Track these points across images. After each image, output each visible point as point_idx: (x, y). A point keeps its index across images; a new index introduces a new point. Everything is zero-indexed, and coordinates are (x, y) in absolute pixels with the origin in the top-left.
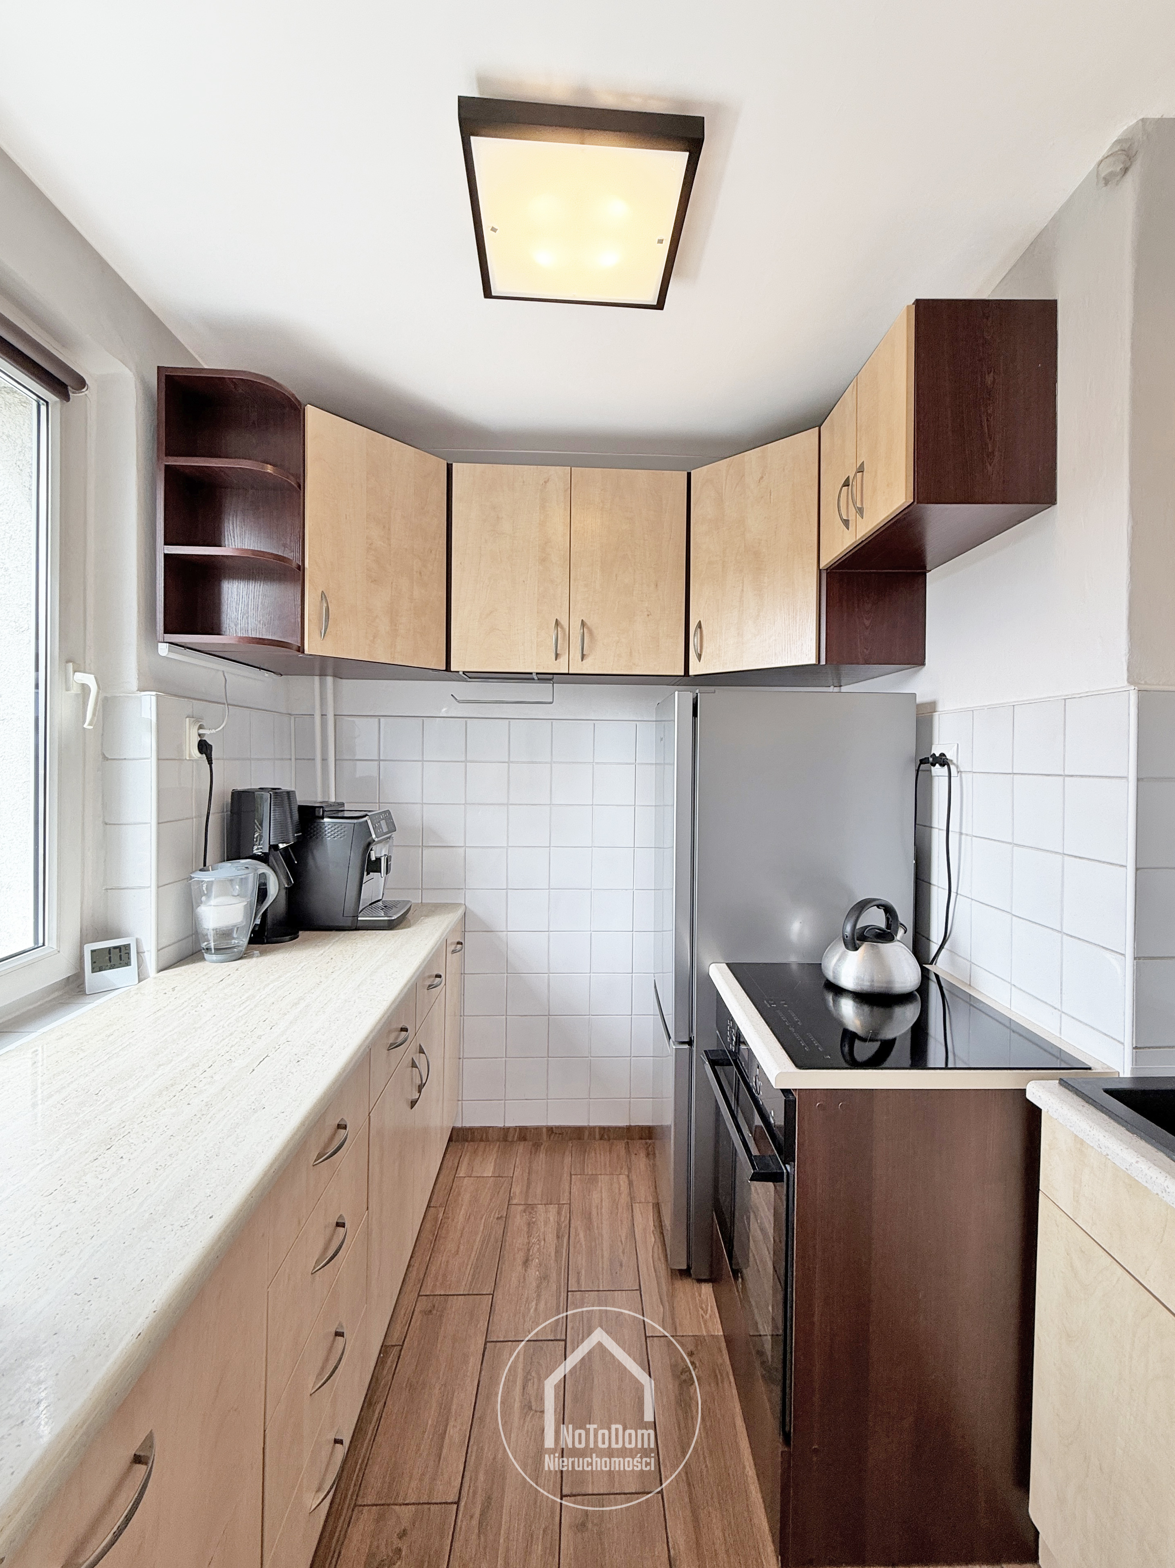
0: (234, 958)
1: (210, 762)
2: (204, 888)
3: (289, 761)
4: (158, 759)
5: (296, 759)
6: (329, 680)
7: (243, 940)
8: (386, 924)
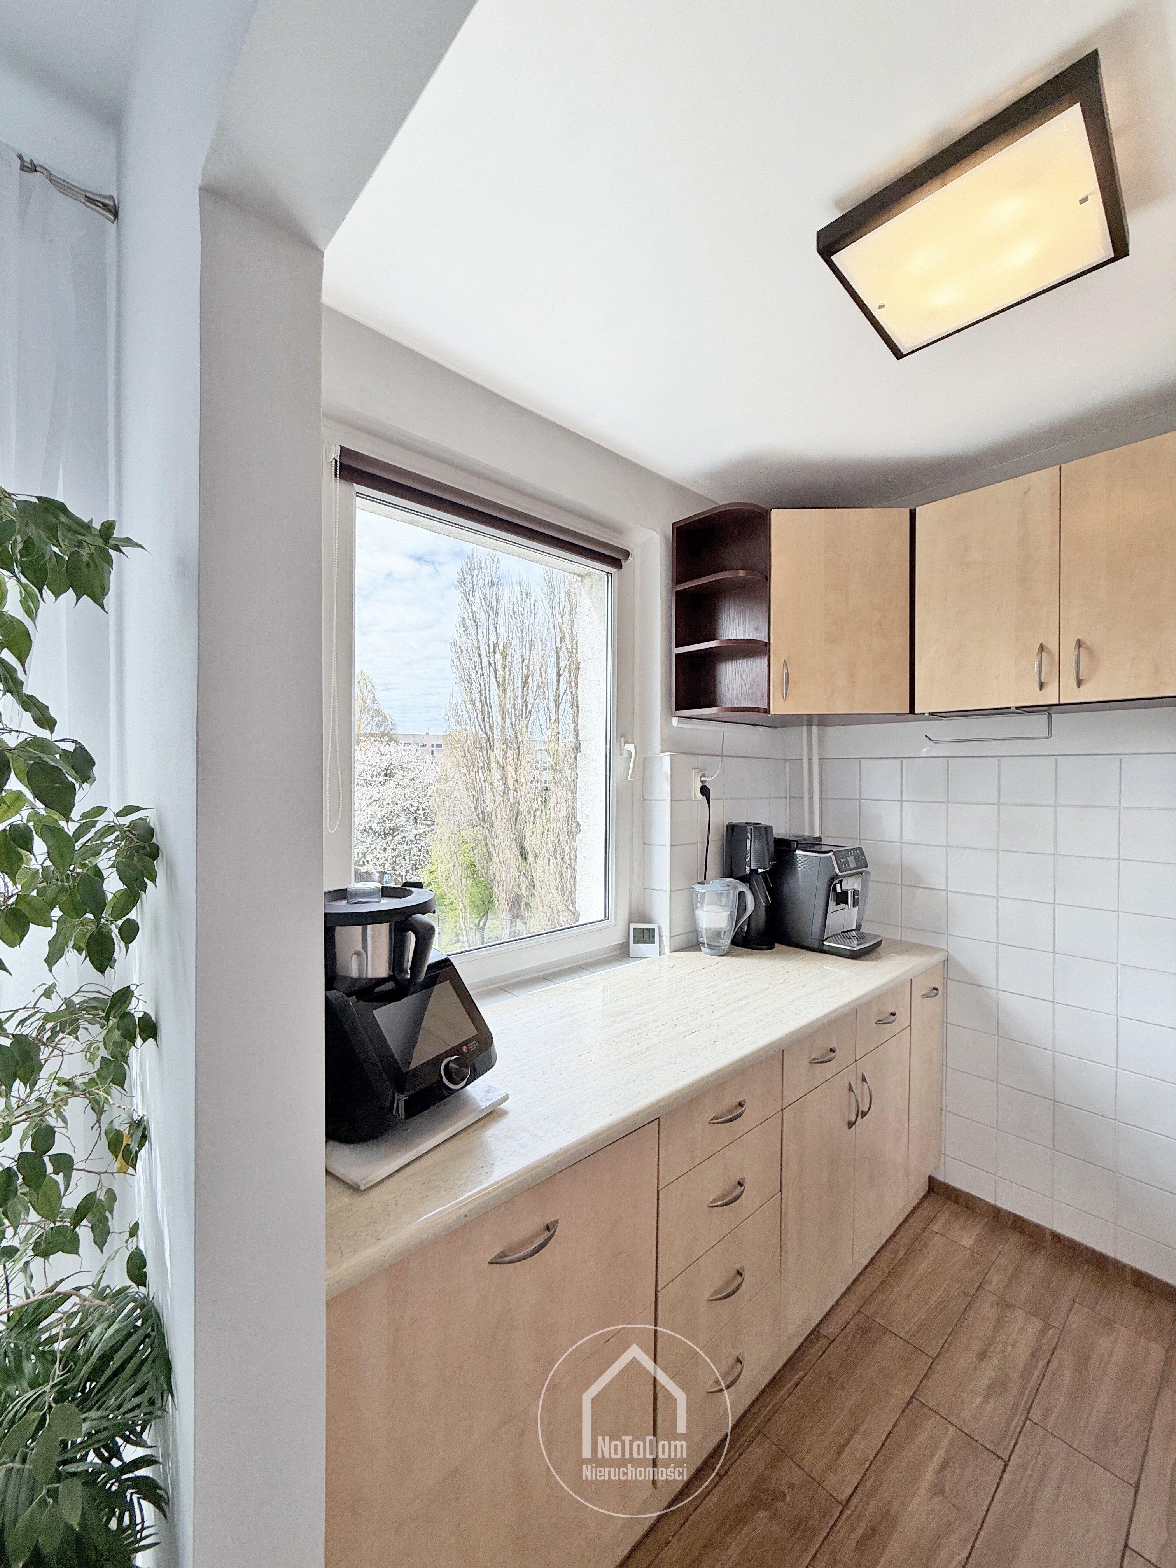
0: (720, 954)
1: (709, 802)
2: (699, 897)
3: (784, 799)
4: (671, 800)
5: (790, 797)
6: (815, 729)
7: (727, 941)
8: (848, 953)
